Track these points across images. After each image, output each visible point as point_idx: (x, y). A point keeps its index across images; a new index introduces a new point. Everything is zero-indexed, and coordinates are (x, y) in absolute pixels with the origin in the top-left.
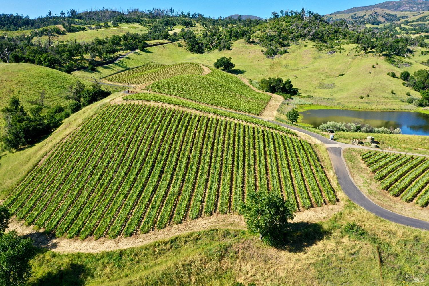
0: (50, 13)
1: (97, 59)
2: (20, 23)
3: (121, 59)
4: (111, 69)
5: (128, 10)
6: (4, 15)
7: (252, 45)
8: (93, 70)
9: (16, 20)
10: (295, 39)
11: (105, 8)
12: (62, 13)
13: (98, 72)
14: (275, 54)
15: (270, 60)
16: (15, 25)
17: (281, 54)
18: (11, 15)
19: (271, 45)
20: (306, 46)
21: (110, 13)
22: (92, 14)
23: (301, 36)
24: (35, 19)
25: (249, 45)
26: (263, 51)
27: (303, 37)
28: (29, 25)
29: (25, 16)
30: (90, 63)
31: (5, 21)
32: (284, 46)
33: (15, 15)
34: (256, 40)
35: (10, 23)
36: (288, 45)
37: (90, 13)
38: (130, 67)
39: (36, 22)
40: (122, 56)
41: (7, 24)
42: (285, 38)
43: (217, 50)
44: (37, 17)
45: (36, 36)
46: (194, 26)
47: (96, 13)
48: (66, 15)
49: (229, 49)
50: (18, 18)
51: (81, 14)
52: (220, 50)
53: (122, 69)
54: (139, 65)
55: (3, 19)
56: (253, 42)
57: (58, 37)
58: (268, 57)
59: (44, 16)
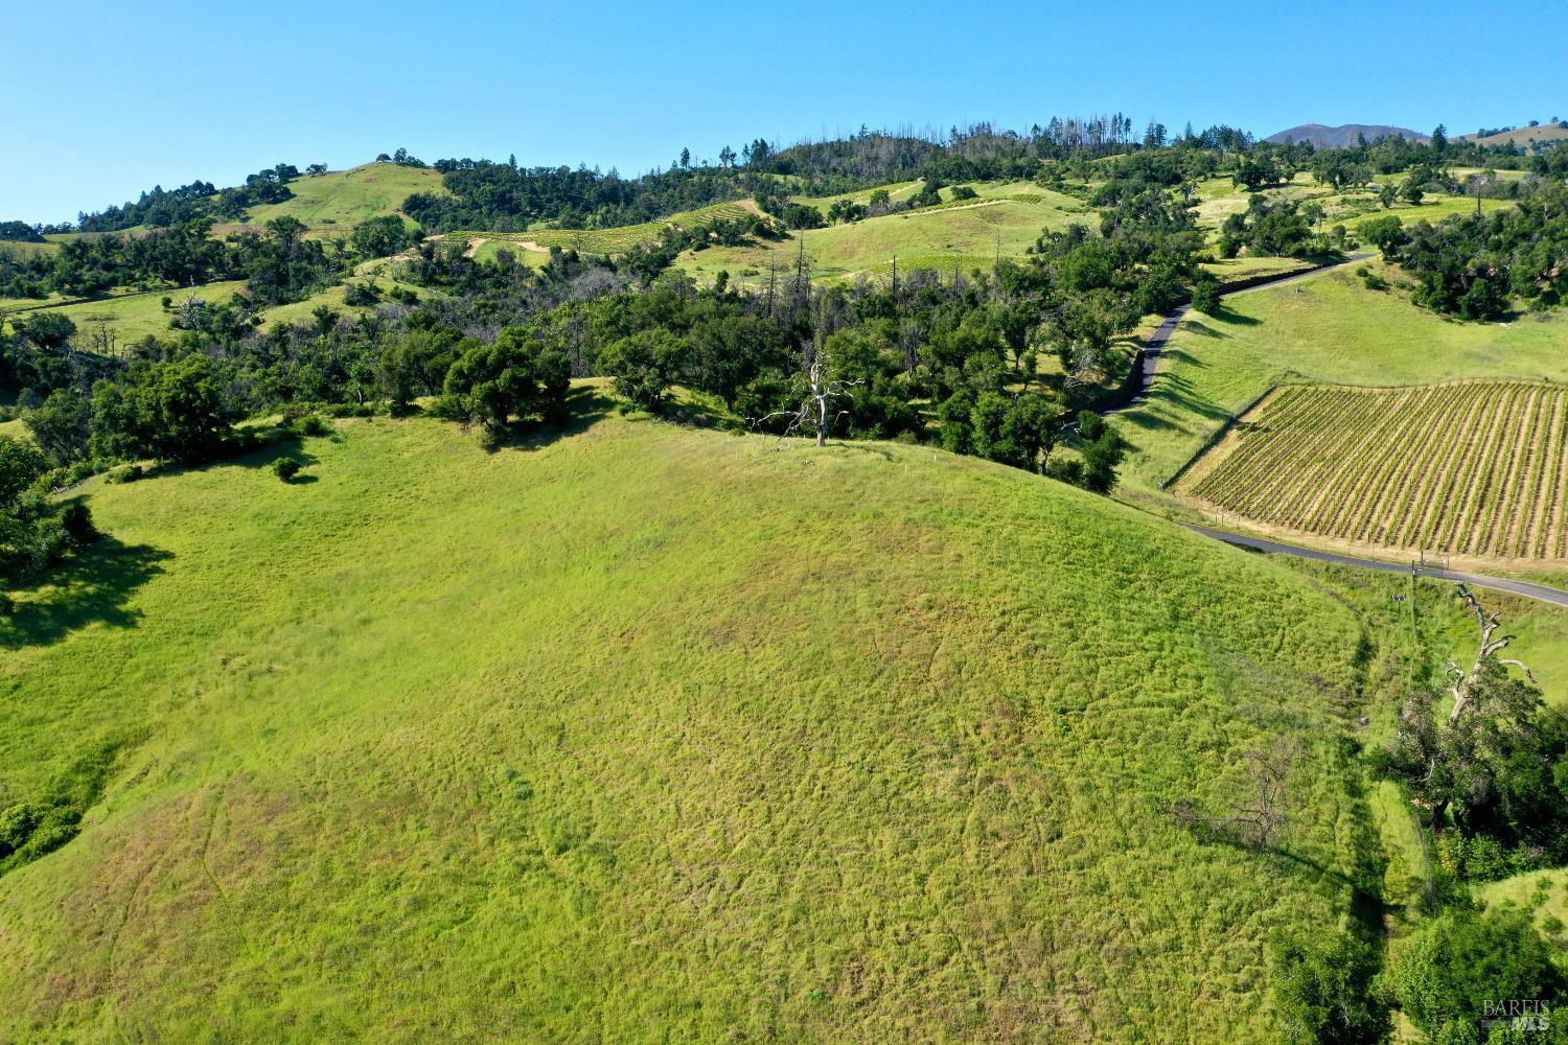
0: (686, 157)
2: (590, 195)
3: (1164, 365)
4: (1170, 426)
5: (954, 131)
6: (542, 170)
9: (577, 185)
11: (870, 130)
12: (726, 155)
13: (1132, 447)
16: (575, 206)
18: (563, 171)
21: (890, 146)
22: (826, 155)
24: (635, 182)
28: (617, 202)
29: (605, 172)
31: (544, 192)
33: (574, 169)
35: (559, 198)
37: (820, 147)
38: (1228, 407)
39: (640, 192)
40: (1149, 347)
41: (550, 201)
44: (644, 174)
45: (682, 247)
46: (1283, 180)
47: (840, 149)
48: (740, 161)
50: (585, 177)
51: (789, 155)
53: (1208, 424)
54: (1249, 394)
55: (537, 185)
57: (765, 248)
59: (665, 168)
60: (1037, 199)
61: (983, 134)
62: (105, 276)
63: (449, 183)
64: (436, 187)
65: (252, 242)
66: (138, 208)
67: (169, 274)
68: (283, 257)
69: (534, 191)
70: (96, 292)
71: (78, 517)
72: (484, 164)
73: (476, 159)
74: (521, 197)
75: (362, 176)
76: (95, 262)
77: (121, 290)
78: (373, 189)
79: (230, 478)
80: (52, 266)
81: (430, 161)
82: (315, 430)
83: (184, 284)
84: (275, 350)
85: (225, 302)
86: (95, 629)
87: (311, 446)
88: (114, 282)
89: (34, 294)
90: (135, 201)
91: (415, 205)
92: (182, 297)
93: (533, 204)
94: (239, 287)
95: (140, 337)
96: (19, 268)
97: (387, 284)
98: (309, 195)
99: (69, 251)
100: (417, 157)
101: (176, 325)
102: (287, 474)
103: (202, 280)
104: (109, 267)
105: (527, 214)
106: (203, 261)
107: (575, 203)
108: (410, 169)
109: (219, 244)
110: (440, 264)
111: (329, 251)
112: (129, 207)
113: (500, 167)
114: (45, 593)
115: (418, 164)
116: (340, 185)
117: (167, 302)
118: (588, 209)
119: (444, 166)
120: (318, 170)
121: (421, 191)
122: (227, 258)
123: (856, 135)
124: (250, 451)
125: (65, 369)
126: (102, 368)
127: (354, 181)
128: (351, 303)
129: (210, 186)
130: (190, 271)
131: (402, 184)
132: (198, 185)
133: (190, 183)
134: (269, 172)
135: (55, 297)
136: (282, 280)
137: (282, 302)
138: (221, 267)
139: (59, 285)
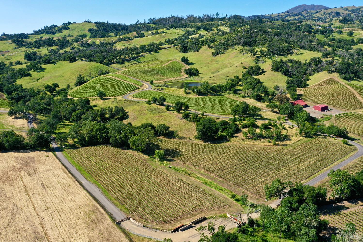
0: (138, 21)
1: (127, 58)
2: (120, 28)
3: (139, 58)
4: (131, 62)
7: (210, 49)
8: (122, 63)
10: (233, 45)
11: (173, 15)
12: (145, 21)
13: (124, 64)
14: (218, 54)
15: (213, 57)
17: (221, 54)
18: (116, 24)
19: (219, 49)
20: (236, 49)
21: (174, 19)
22: (162, 21)
23: (237, 43)
24: (128, 26)
25: (209, 49)
26: (212, 52)
27: (238, 44)
28: (124, 30)
29: (123, 24)
30: (123, 60)
32: (225, 49)
34: (213, 46)
36: (228, 49)
37: (162, 19)
38: (142, 61)
40: (142, 55)
41: (113, 29)
42: (229, 45)
43: (192, 52)
44: (130, 24)
47: (165, 19)
48: (147, 22)
49: (198, 51)
50: (120, 25)
51: (157, 20)
52: (194, 51)
53: (136, 62)
54: (148, 60)
55: (111, 27)
56: (212, 47)
58: (213, 56)
59: (134, 23)
60: (176, 33)
61: (192, 16)
62: (40, 45)
63: (97, 26)
64: (94, 27)
65: (59, 40)
66: (43, 30)
67: (48, 45)
68: (63, 43)
69: (110, 28)
70: (39, 48)
71: (41, 66)
72: (103, 22)
73: (101, 21)
74: (108, 29)
75: (82, 25)
76: (38, 43)
77: (42, 47)
78: (83, 27)
79: (51, 65)
80: (32, 44)
81: (93, 22)
82: (57, 62)
83: (50, 46)
84: (59, 55)
85: (55, 49)
86: (42, 72)
87: (57, 63)
88: (41, 46)
89: (31, 48)
90: (43, 28)
91: (90, 30)
92: (50, 48)
93: (110, 30)
94: (57, 47)
95: (44, 54)
96: (28, 44)
97: (76, 47)
98: (72, 28)
99: (35, 42)
100: (91, 21)
101: (49, 52)
102: (55, 64)
103: (52, 46)
104: (40, 44)
105: (109, 32)
106: (52, 43)
107: (117, 30)
108: (90, 23)
109: (55, 40)
110: (84, 44)
111: (70, 41)
112: (42, 29)
113: (105, 23)
114: (39, 70)
115: (91, 22)
116: (78, 26)
117: (48, 49)
118: (120, 31)
119: (96, 23)
120: (75, 23)
121: (91, 28)
122: (56, 43)
123: (170, 17)
124: (52, 63)
125: (36, 58)
126: (40, 57)
127: (80, 26)
128: (71, 49)
129: (56, 26)
130: (51, 45)
131: (88, 26)
132: (54, 25)
133: (52, 25)
134: (66, 23)
135: (33, 48)
136: (63, 46)
137: (62, 49)
138: (55, 44)
139: (34, 47)
